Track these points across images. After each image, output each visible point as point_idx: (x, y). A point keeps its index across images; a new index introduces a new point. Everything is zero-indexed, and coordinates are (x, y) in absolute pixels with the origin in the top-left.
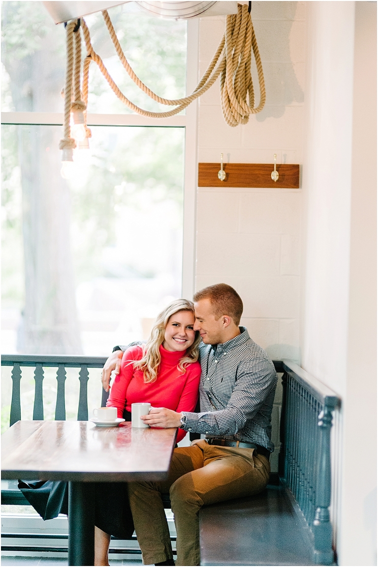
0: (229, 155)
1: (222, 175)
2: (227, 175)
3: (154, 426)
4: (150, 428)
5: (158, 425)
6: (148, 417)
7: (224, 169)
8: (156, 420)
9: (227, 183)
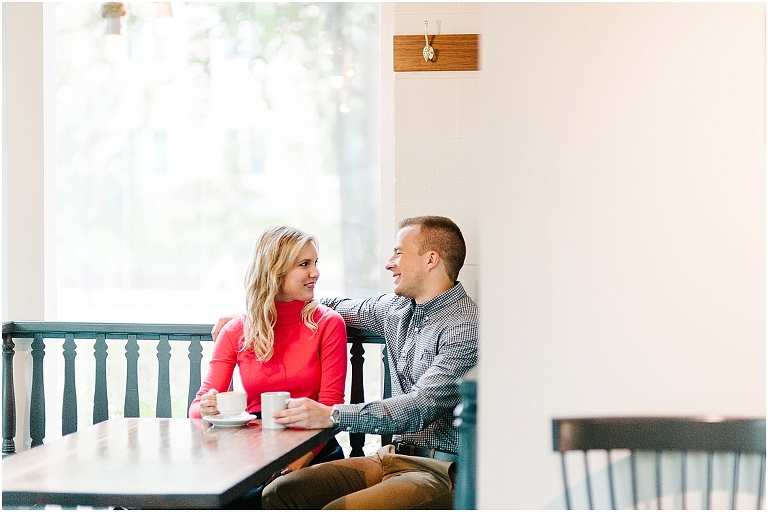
0: (439, 23)
1: (428, 53)
2: (436, 52)
3: (291, 425)
4: (288, 429)
5: (298, 425)
6: (284, 413)
7: (431, 44)
8: (294, 418)
9: (435, 64)
